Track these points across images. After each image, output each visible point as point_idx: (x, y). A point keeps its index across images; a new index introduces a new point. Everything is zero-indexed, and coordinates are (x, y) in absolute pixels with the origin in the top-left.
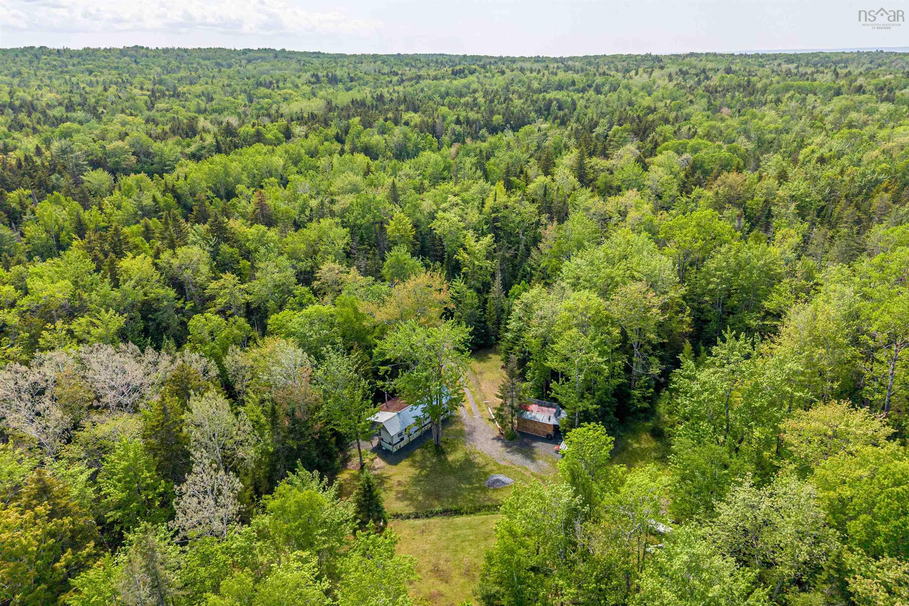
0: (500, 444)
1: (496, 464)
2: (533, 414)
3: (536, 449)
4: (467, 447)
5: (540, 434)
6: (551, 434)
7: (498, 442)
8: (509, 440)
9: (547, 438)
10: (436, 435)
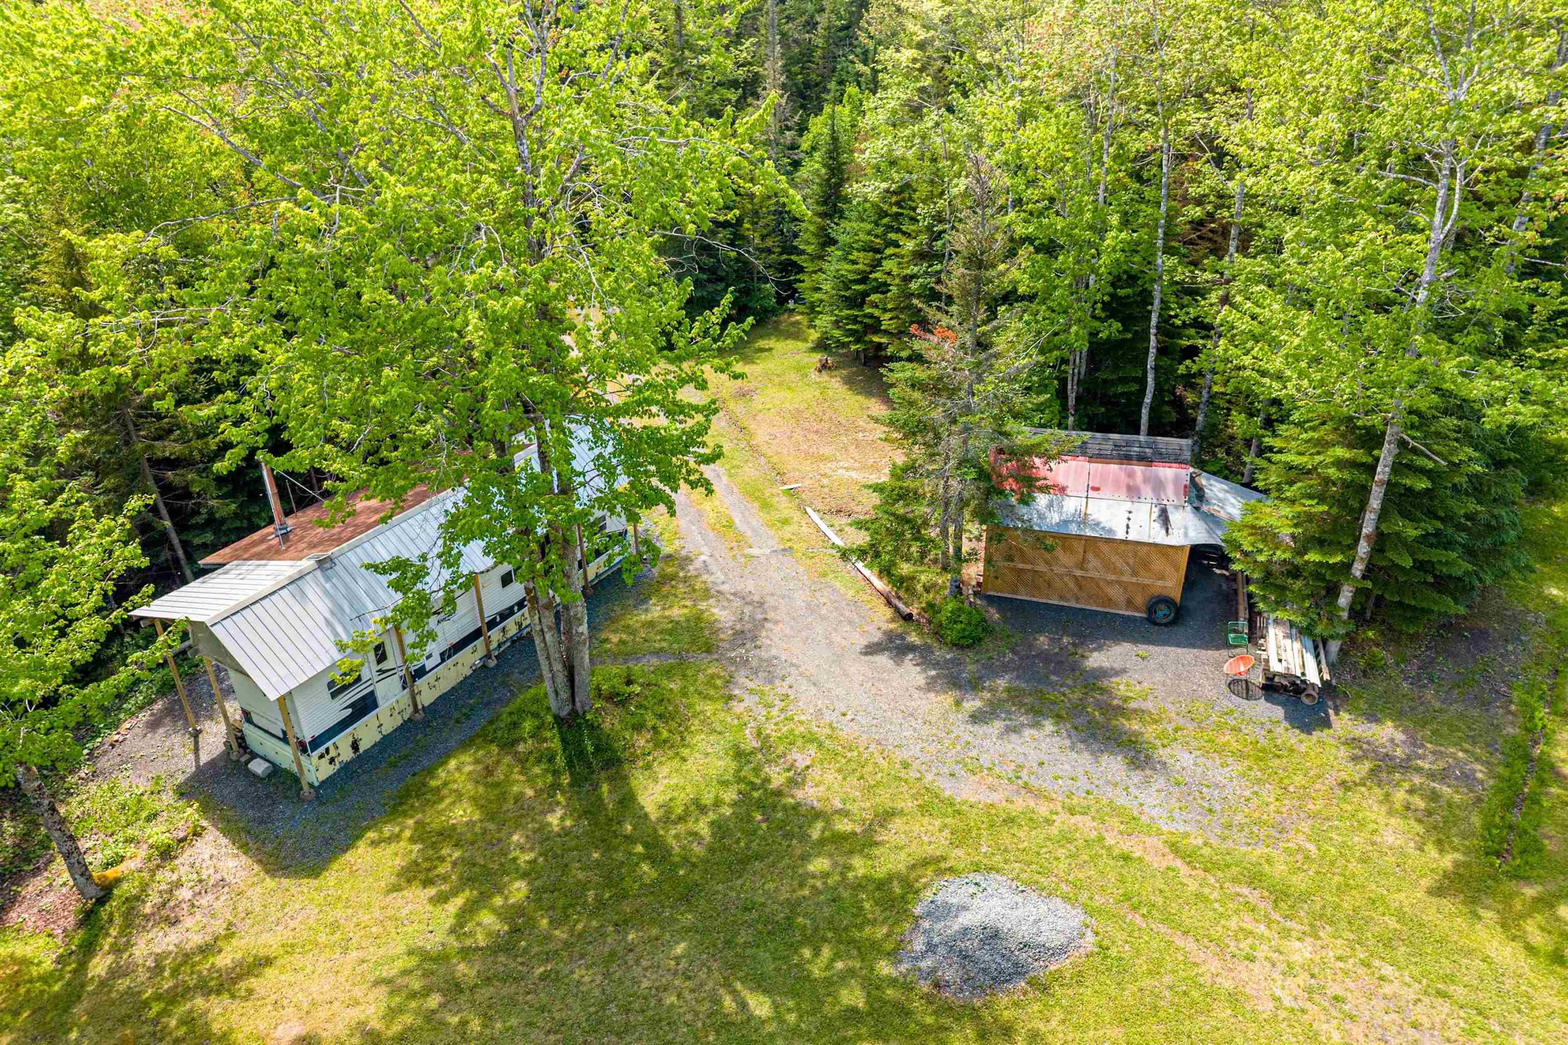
0: (911, 673)
1: (932, 803)
2: (1071, 505)
3: (1121, 687)
4: (738, 708)
5: (1110, 601)
6: (1176, 594)
7: (899, 663)
8: (957, 645)
9: (1151, 620)
10: (558, 667)
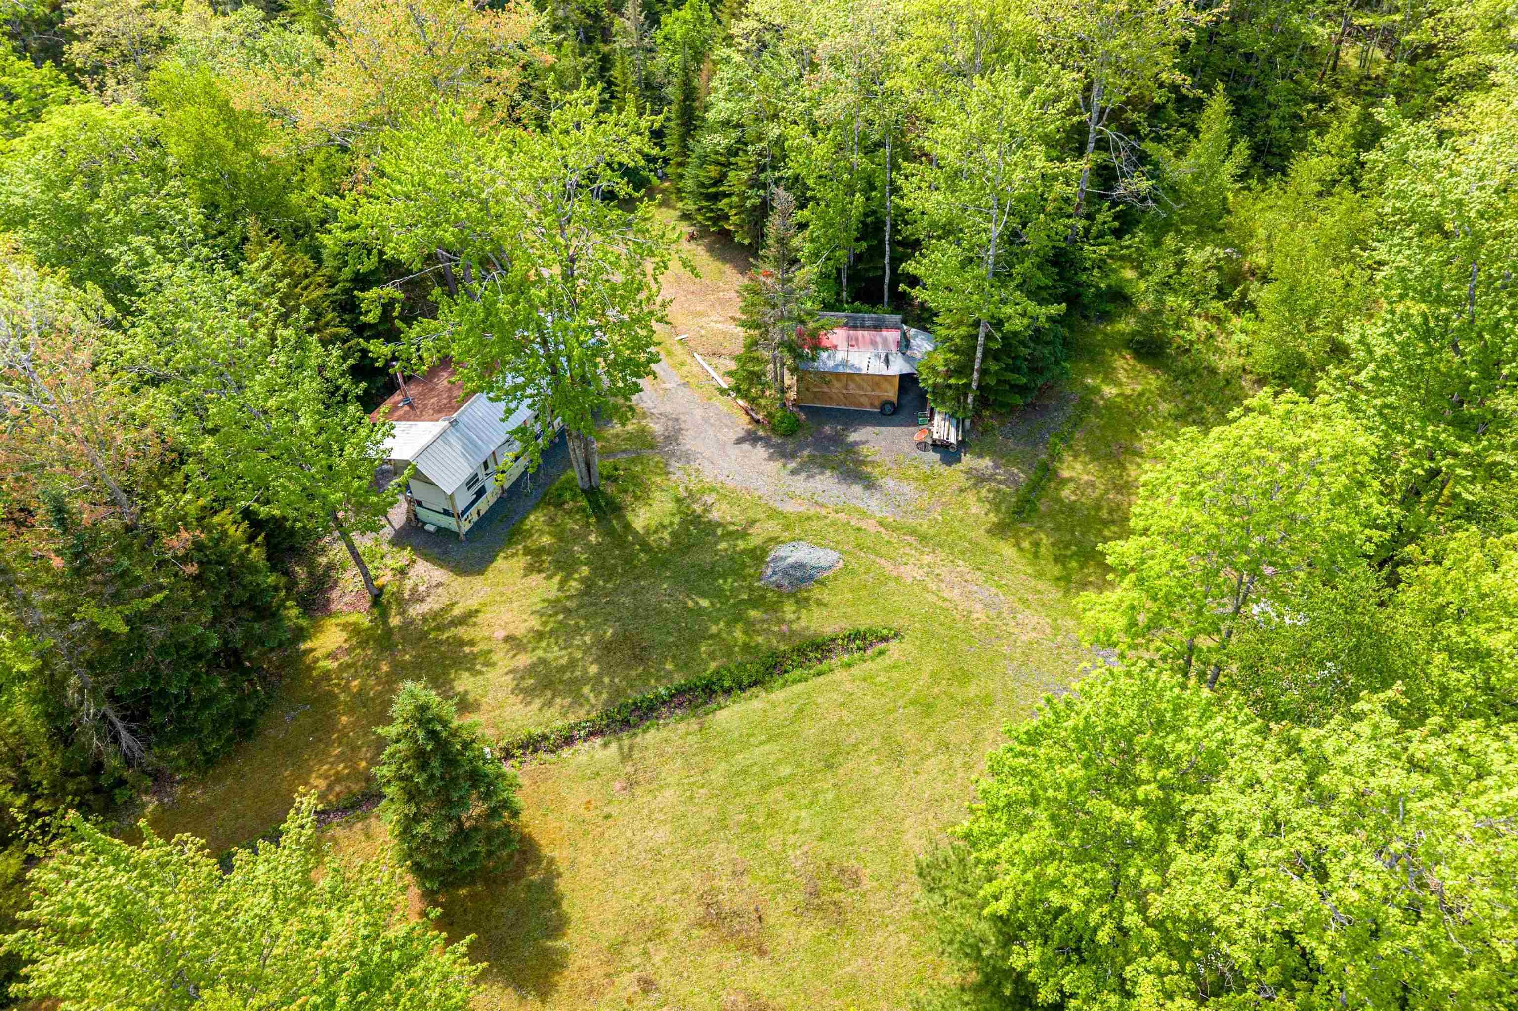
0: (760, 452)
1: (773, 514)
2: (840, 355)
3: (864, 450)
4: (673, 477)
5: (862, 405)
6: (895, 399)
7: (754, 447)
8: (784, 435)
9: (882, 412)
10: (582, 465)
